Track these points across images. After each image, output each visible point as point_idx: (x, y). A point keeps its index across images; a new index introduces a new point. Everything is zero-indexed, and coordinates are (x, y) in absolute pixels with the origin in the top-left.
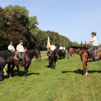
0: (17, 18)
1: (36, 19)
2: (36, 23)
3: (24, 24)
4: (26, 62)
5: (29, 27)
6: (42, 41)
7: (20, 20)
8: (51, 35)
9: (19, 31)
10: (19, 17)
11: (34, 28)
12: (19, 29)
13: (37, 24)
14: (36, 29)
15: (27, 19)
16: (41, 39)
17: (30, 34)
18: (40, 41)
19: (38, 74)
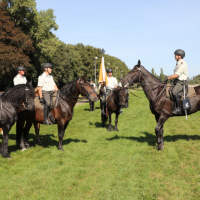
0: (9, 14)
1: (52, 16)
2: (52, 26)
3: (26, 29)
4: (62, 114)
5: (37, 35)
6: (65, 67)
7: (15, 17)
8: (86, 55)
9: (13, 45)
10: (12, 10)
11: (47, 37)
12: (14, 39)
13: (56, 29)
14: (52, 40)
15: (33, 15)
16: (64, 63)
17: (38, 50)
18: (62, 68)
19: (85, 141)
